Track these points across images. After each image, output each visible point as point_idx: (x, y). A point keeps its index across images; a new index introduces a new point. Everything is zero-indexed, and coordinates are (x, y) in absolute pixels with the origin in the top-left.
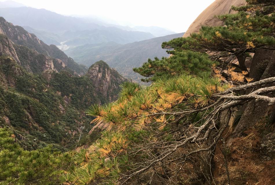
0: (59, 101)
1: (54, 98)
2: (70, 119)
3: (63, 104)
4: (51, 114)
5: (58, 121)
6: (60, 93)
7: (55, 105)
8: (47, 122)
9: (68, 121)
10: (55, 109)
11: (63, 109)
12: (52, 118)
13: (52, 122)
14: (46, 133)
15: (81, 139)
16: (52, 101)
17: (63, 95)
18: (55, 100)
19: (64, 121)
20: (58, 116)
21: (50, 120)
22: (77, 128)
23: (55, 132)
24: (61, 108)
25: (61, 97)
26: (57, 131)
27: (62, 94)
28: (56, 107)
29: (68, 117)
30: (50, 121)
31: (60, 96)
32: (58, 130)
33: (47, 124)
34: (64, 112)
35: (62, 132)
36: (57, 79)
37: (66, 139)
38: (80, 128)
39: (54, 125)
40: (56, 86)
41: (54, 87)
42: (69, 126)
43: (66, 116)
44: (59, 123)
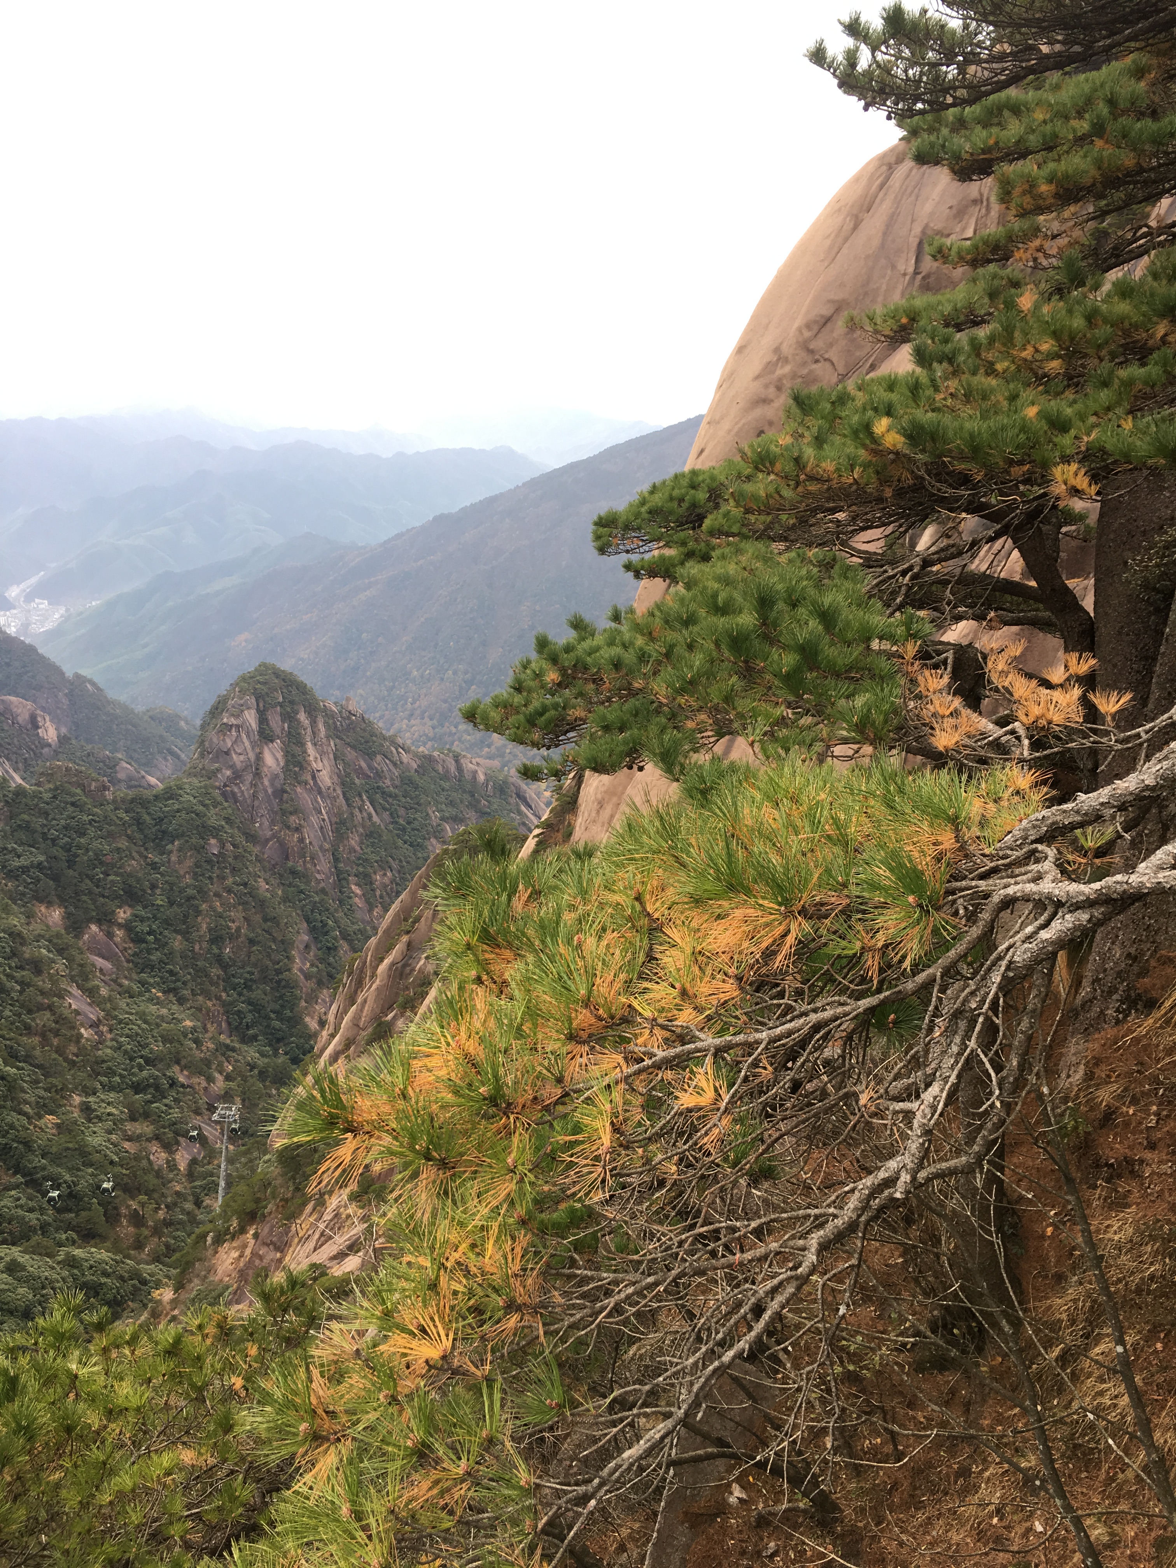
0: (60, 965)
1: (27, 952)
2: (141, 1068)
3: (86, 979)
4: (28, 1058)
5: (77, 1099)
6: (56, 915)
7: (43, 993)
8: (13, 1117)
9: (138, 1088)
10: (43, 1019)
11: (93, 1014)
12: (37, 1082)
13: (44, 1108)
14: (17, 1187)
15: (229, 1185)
16: (18, 975)
17: (75, 926)
18: (37, 967)
19: (112, 1088)
20: (73, 1064)
21: (26, 1102)
22: (197, 1121)
23: (70, 1170)
24: (77, 1012)
25: (69, 939)
26: (79, 1162)
27: (68, 916)
28: (50, 1008)
29: (132, 1059)
30: (27, 1109)
31: (58, 935)
32: (84, 1154)
33: (12, 1126)
34: (100, 1034)
35: (112, 1162)
36: (27, 827)
37: (143, 1205)
38: (215, 1117)
39: (58, 1126)
40: (25, 869)
41: (17, 878)
42: (146, 1115)
43: (118, 1056)
44: (86, 1109)
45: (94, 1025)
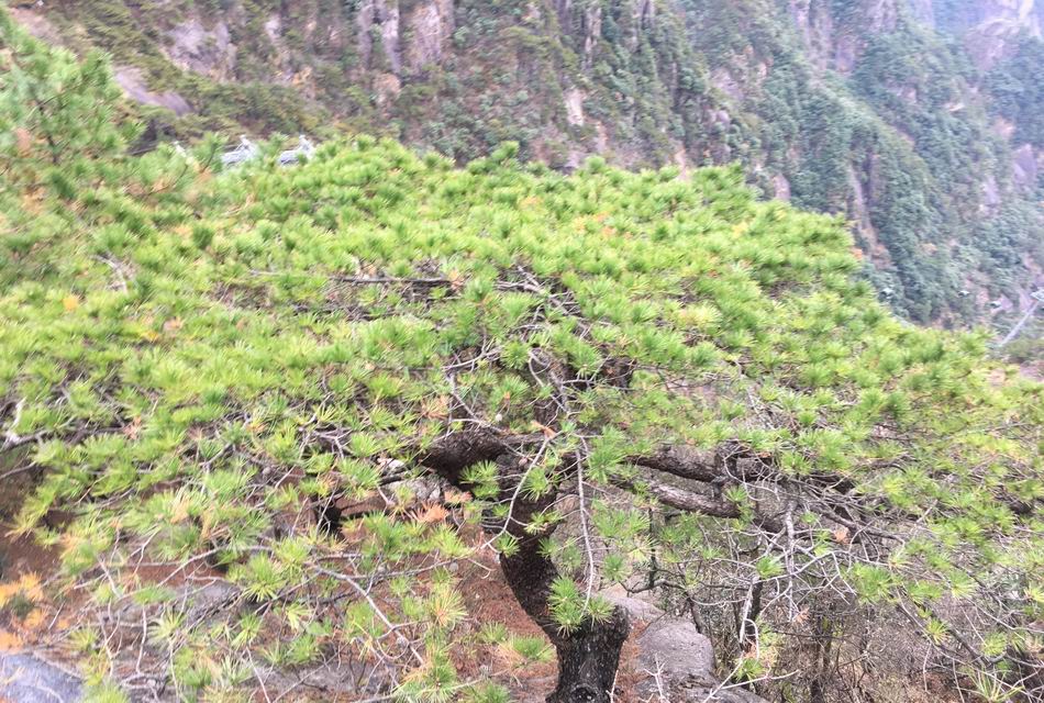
0: (992, 161)
1: (977, 145)
2: (1004, 244)
3: (1003, 177)
4: (939, 207)
5: (954, 243)
6: (1008, 129)
7: (971, 173)
8: (911, 235)
9: (994, 254)
10: (962, 189)
11: (995, 199)
12: (936, 222)
13: (932, 238)
14: (891, 272)
15: (1017, 337)
16: (963, 156)
17: (1016, 141)
18: (977, 156)
19: (978, 246)
20: (964, 222)
21: (923, 230)
22: (1019, 291)
23: (926, 278)
24: (985, 194)
25: (1007, 148)
26: (933, 276)
27: (1016, 133)
28: (970, 184)
29: (1002, 236)
30: (922, 234)
31: (1002, 143)
32: (939, 275)
33: (908, 240)
34: (991, 212)
35: (952, 287)
36: (1023, 66)
37: (956, 318)
38: (1034, 294)
39: (934, 252)
40: (1006, 93)
41: (998, 96)
42: (990, 272)
43: (995, 230)
44: (956, 251)
45: (991, 206)
